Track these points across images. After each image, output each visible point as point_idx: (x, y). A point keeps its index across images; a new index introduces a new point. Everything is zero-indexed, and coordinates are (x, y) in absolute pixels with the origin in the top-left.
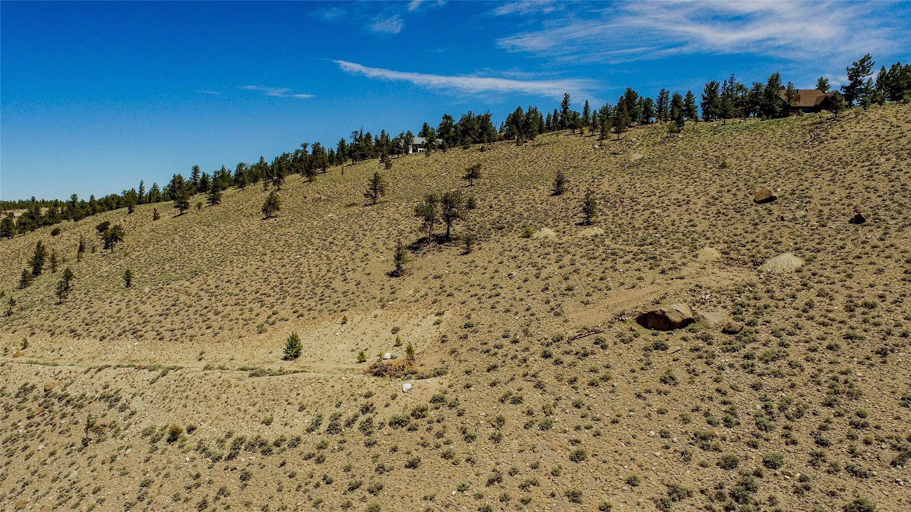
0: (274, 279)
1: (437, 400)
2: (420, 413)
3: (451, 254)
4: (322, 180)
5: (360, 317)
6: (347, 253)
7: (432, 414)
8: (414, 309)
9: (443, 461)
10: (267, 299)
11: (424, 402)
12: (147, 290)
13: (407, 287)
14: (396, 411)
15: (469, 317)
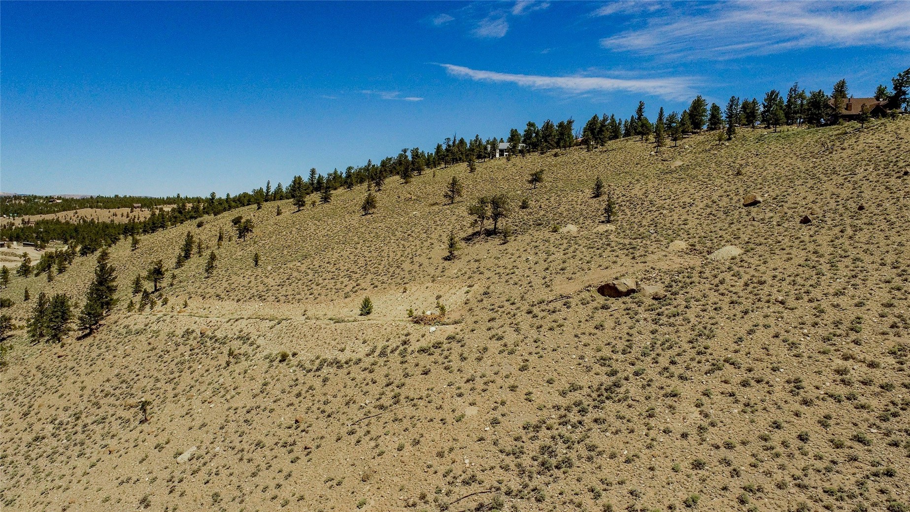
0: (361, 262)
1: (450, 338)
2: (437, 345)
3: (494, 243)
4: (416, 180)
5: (416, 288)
6: (418, 242)
7: (445, 346)
8: (454, 283)
9: (444, 371)
10: (354, 275)
11: (442, 339)
12: (269, 268)
13: (454, 268)
14: (424, 343)
15: (488, 288)
